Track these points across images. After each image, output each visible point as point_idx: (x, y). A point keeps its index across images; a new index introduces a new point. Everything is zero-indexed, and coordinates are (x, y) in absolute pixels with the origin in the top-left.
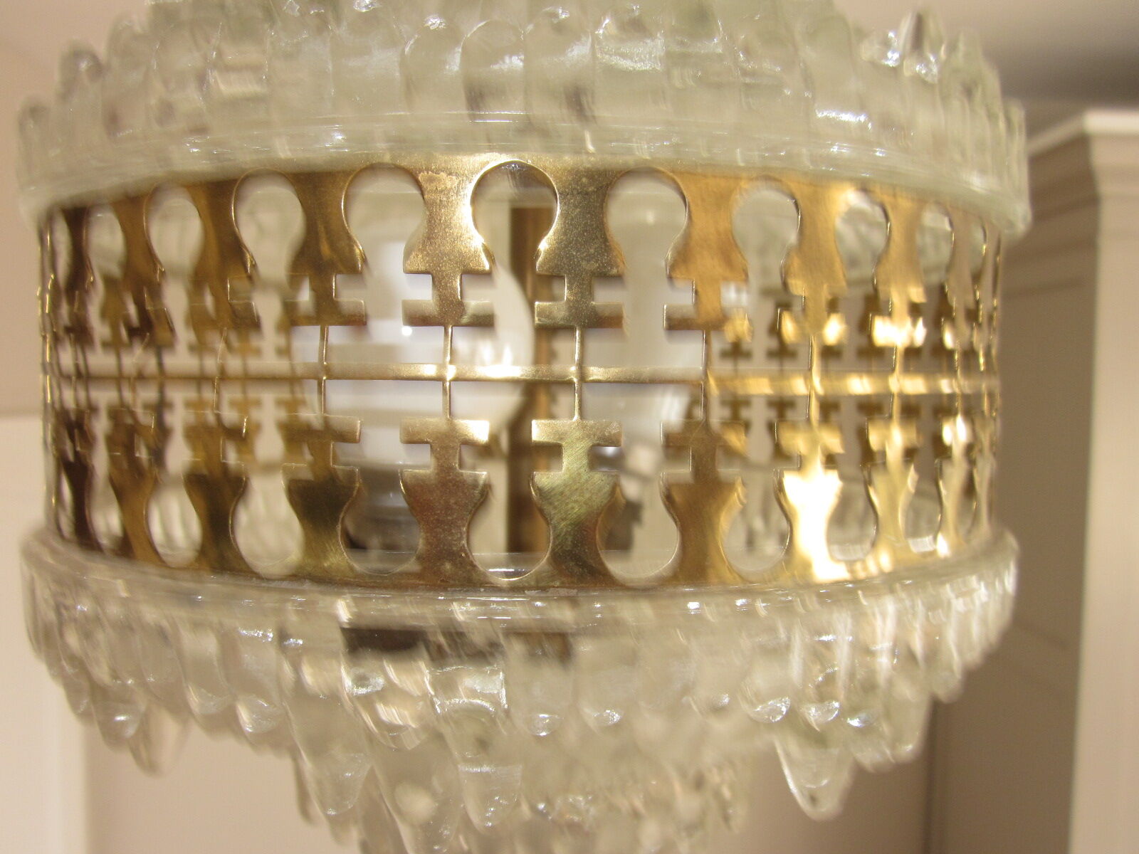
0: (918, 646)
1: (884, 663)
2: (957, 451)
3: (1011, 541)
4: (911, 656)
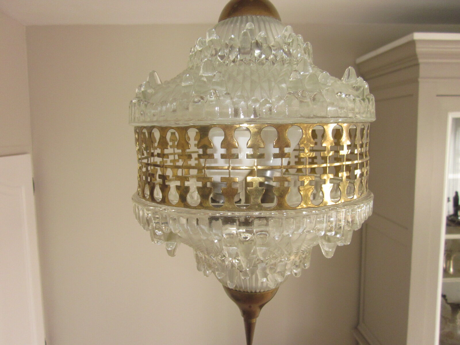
0: (350, 220)
1: (343, 223)
2: (358, 176)
3: (372, 195)
4: (348, 222)
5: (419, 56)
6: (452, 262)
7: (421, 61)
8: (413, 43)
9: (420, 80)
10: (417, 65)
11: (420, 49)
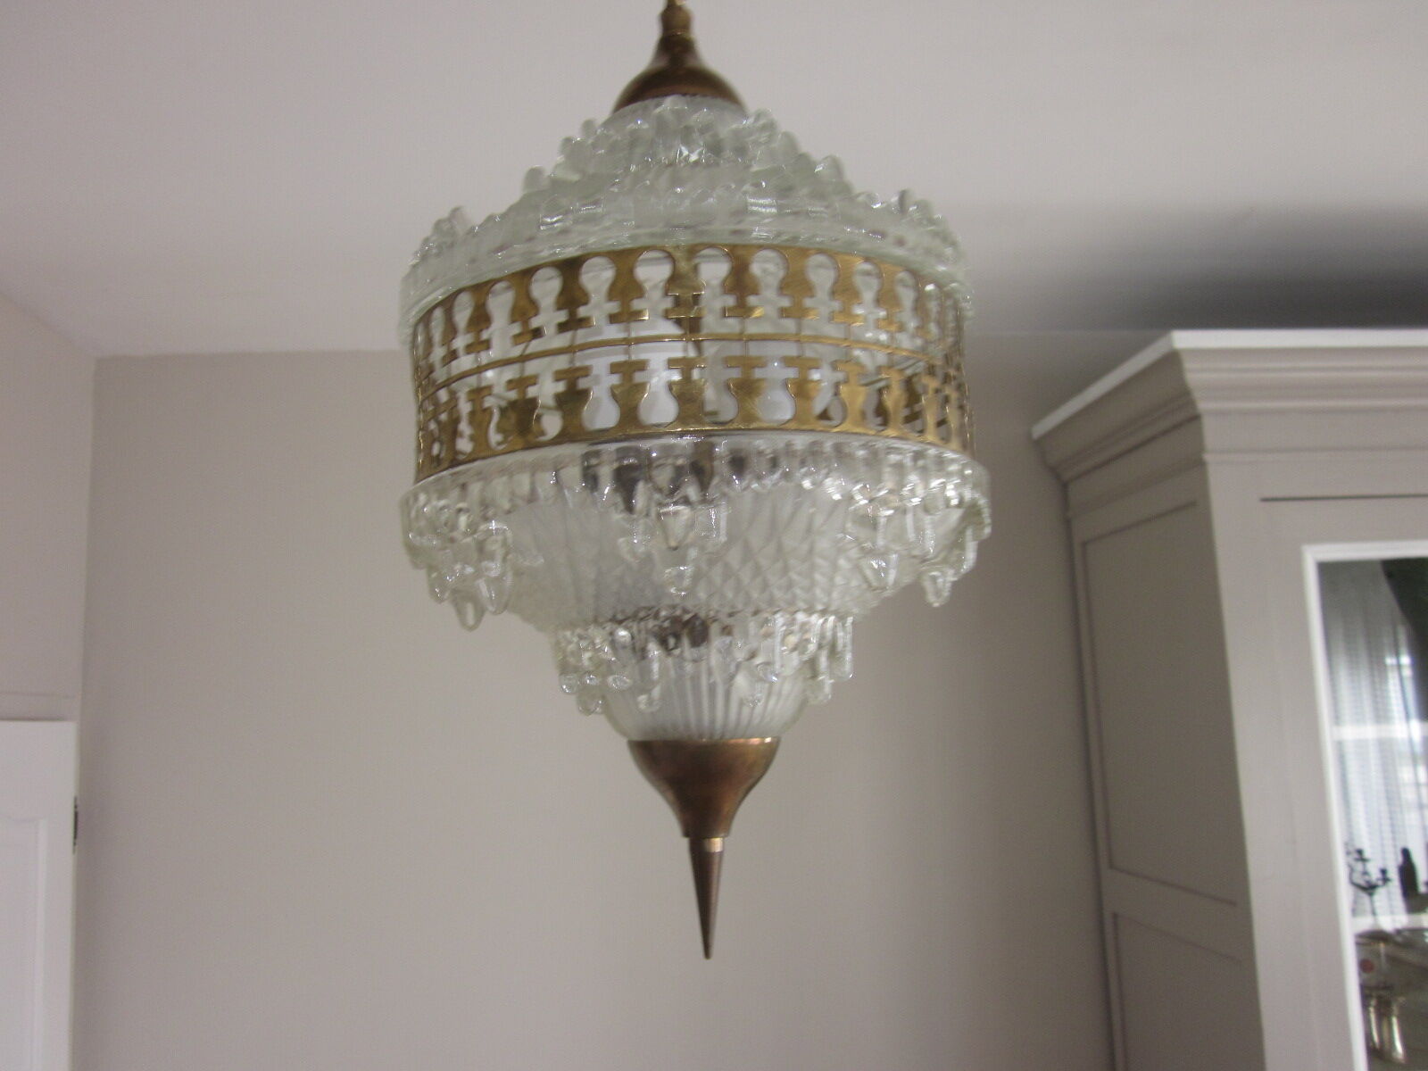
5: (1197, 395)
6: (1395, 1020)
7: (1203, 406)
8: (1173, 360)
9: (1208, 457)
10: (1195, 418)
11: (1194, 375)
